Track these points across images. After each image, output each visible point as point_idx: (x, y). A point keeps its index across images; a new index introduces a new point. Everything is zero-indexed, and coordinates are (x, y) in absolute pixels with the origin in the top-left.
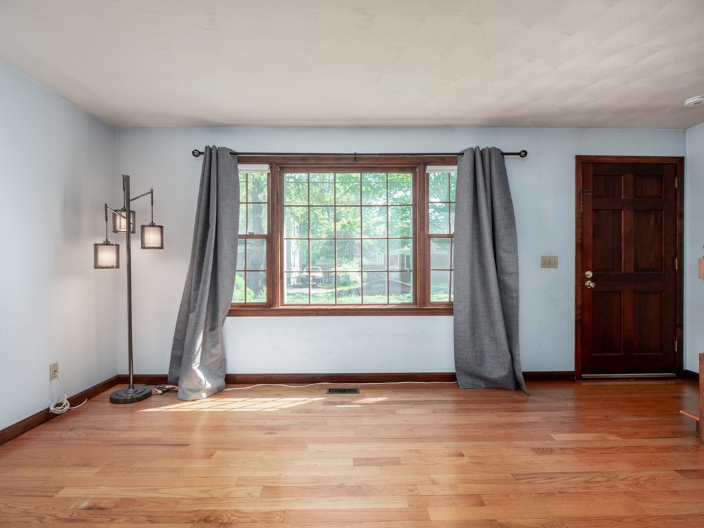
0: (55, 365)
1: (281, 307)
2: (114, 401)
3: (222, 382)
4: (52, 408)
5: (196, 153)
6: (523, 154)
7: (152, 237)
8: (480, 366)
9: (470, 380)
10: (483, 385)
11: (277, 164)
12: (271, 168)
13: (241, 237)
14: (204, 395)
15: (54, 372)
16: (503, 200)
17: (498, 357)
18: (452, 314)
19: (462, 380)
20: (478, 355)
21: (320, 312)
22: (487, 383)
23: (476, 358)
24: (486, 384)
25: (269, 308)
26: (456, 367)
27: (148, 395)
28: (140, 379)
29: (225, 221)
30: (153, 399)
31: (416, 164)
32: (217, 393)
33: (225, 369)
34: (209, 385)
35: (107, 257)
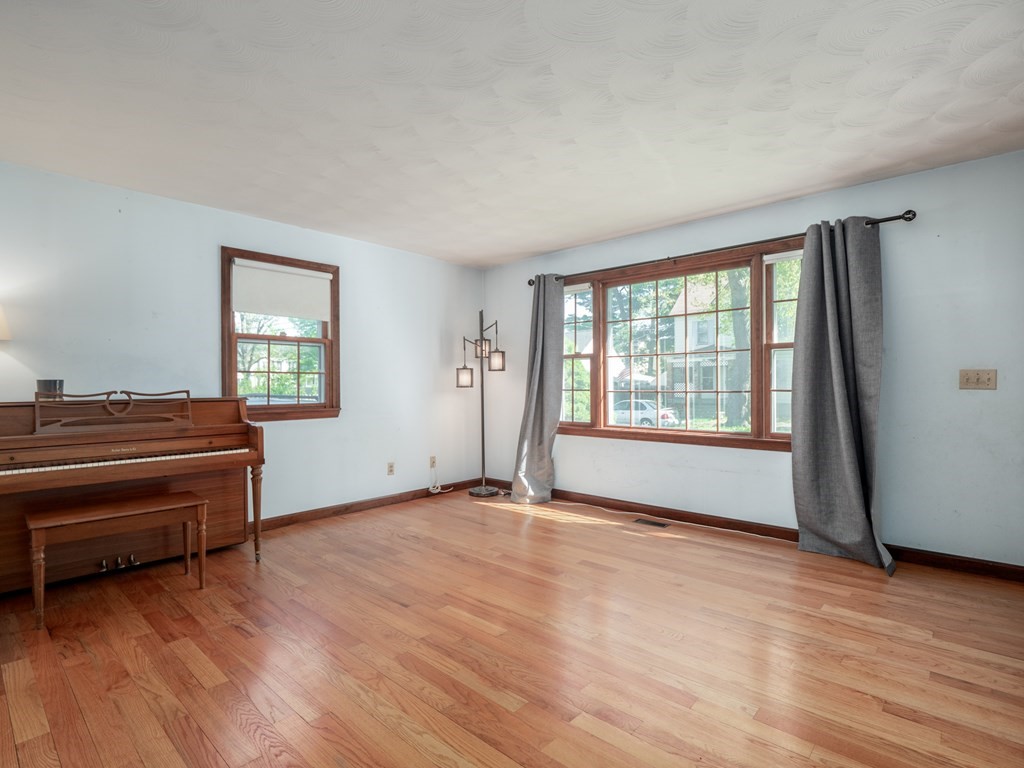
0: (434, 458)
1: (602, 428)
2: (471, 494)
3: (548, 494)
4: (431, 489)
5: (531, 283)
6: (909, 216)
7: (497, 361)
8: (826, 523)
9: (818, 543)
10: (835, 551)
11: (599, 281)
12: (593, 285)
13: (568, 357)
14: (528, 501)
15: (433, 463)
16: (862, 291)
17: (851, 515)
18: (790, 451)
19: (806, 539)
20: (823, 508)
21: (639, 437)
22: (842, 550)
23: (820, 511)
24: (841, 553)
25: (589, 429)
26: (799, 522)
27: (497, 494)
28: (490, 482)
29: (550, 342)
30: (499, 498)
31: (751, 256)
32: (542, 502)
33: (553, 484)
34: (531, 493)
35: (465, 378)
